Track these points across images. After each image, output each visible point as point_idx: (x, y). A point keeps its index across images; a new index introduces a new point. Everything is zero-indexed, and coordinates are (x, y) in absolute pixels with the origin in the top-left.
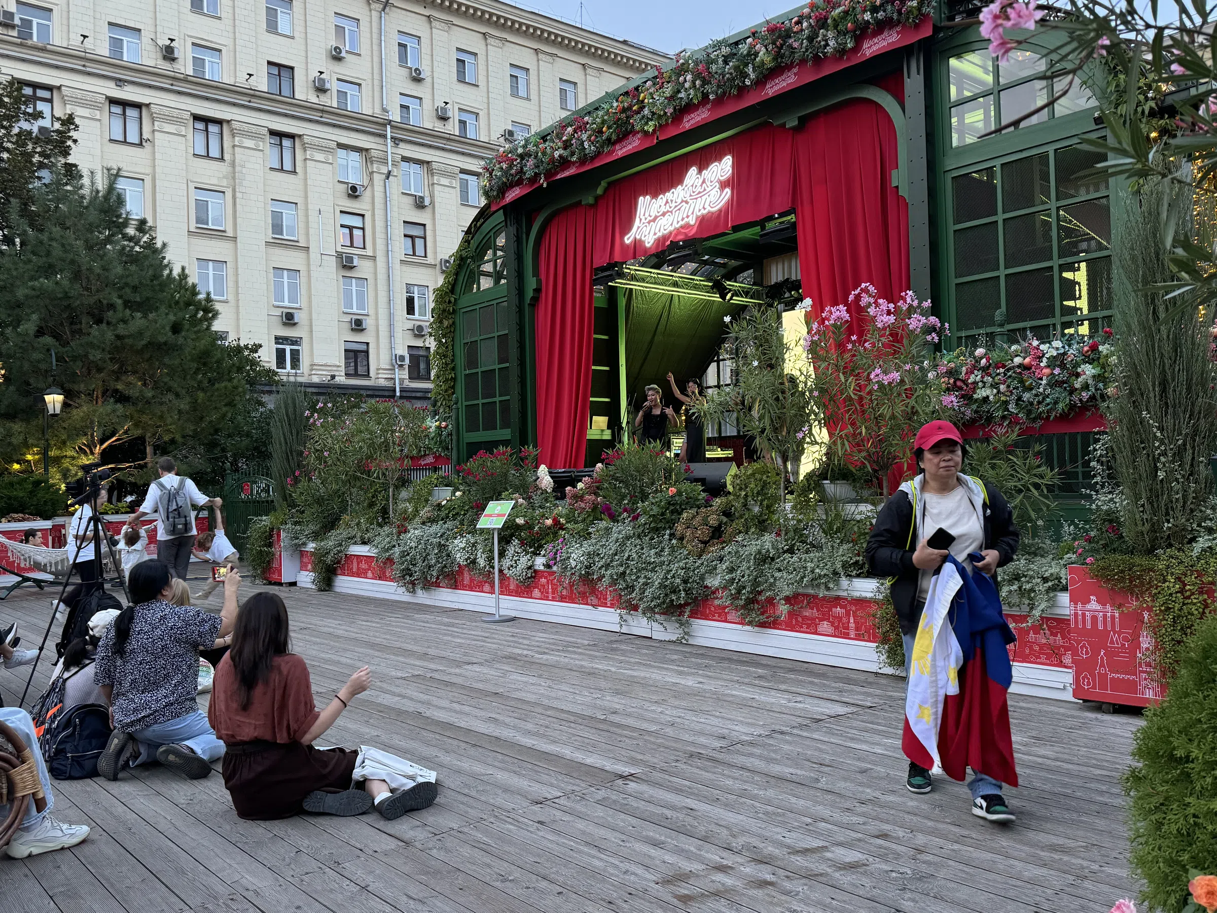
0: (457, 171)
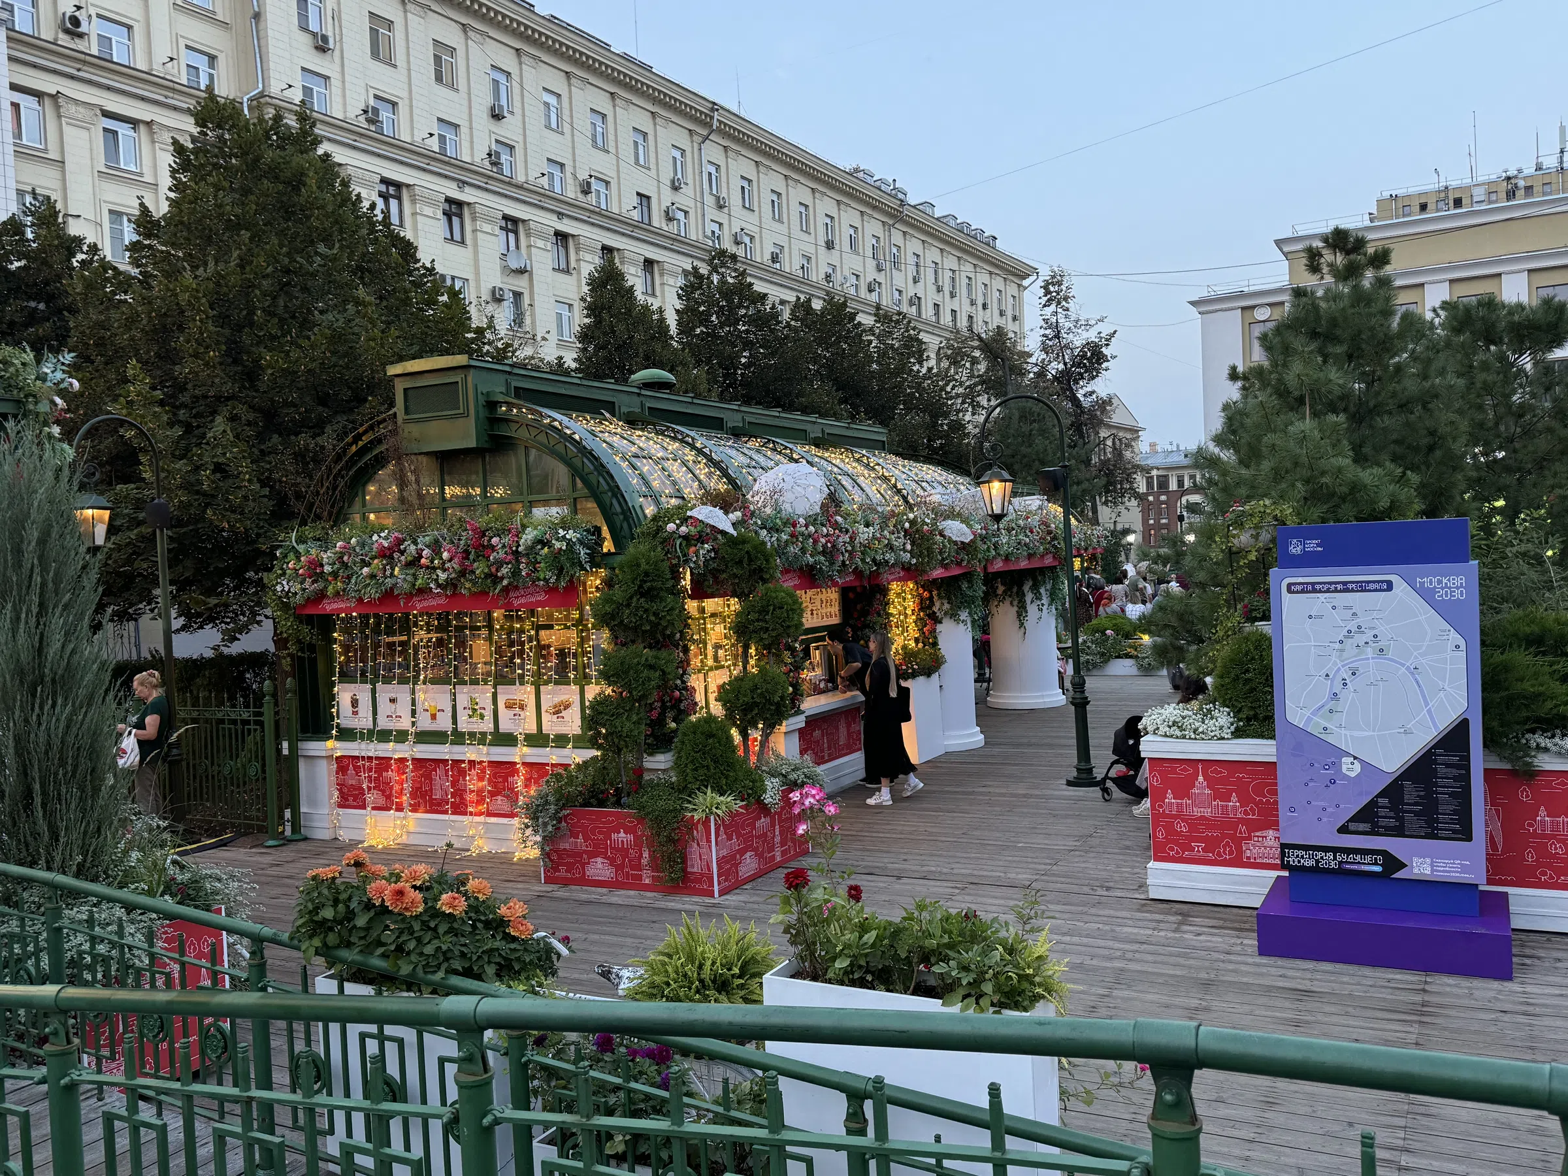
0: (377, 179)
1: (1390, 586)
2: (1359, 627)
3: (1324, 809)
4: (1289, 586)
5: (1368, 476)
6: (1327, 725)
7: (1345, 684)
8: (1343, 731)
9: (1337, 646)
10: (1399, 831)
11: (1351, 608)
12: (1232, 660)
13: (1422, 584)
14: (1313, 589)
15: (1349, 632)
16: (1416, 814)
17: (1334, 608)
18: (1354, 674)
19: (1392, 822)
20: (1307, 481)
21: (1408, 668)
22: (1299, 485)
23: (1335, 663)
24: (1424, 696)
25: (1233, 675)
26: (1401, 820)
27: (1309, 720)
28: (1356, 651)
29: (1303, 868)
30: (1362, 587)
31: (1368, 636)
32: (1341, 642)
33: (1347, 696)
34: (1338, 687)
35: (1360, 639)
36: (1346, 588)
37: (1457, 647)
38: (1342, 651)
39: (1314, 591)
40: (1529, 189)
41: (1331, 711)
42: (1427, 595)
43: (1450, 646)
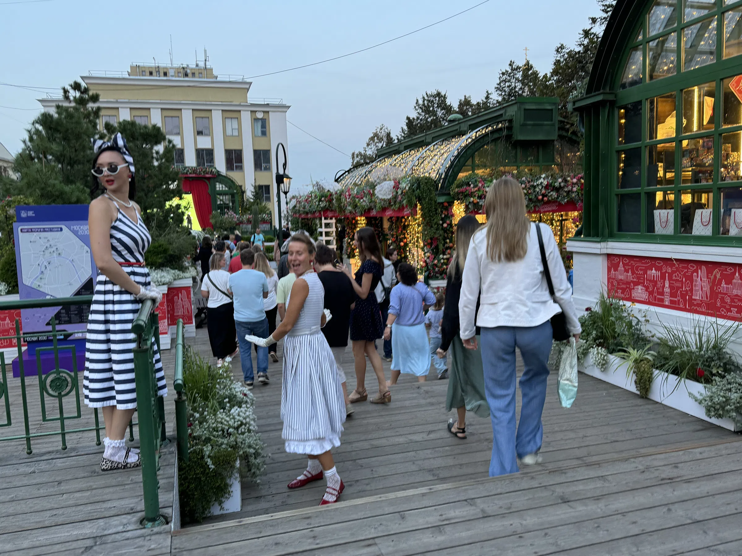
1: (61, 229)
2: (50, 245)
3: (40, 317)
4: (21, 230)
5: (68, 189)
6: (40, 284)
7: (46, 268)
8: (46, 286)
9: (42, 253)
10: (69, 322)
11: (47, 238)
12: (6, 263)
13: (73, 229)
14: (31, 231)
15: (47, 247)
16: (75, 314)
17: (40, 238)
18: (49, 263)
19: (67, 319)
20: (42, 189)
21: (70, 260)
22: (37, 190)
23: (42, 260)
24: (76, 271)
25: (6, 269)
26: (70, 318)
27: (32, 283)
28: (49, 255)
29: (33, 342)
30: (51, 230)
31: (54, 249)
32: (44, 251)
33: (47, 273)
34: (43, 269)
35: (51, 250)
36: (44, 230)
37: (87, 252)
38: (44, 255)
39: (32, 231)
40: (193, 74)
41: (41, 279)
42: (75, 233)
43: (85, 251)
